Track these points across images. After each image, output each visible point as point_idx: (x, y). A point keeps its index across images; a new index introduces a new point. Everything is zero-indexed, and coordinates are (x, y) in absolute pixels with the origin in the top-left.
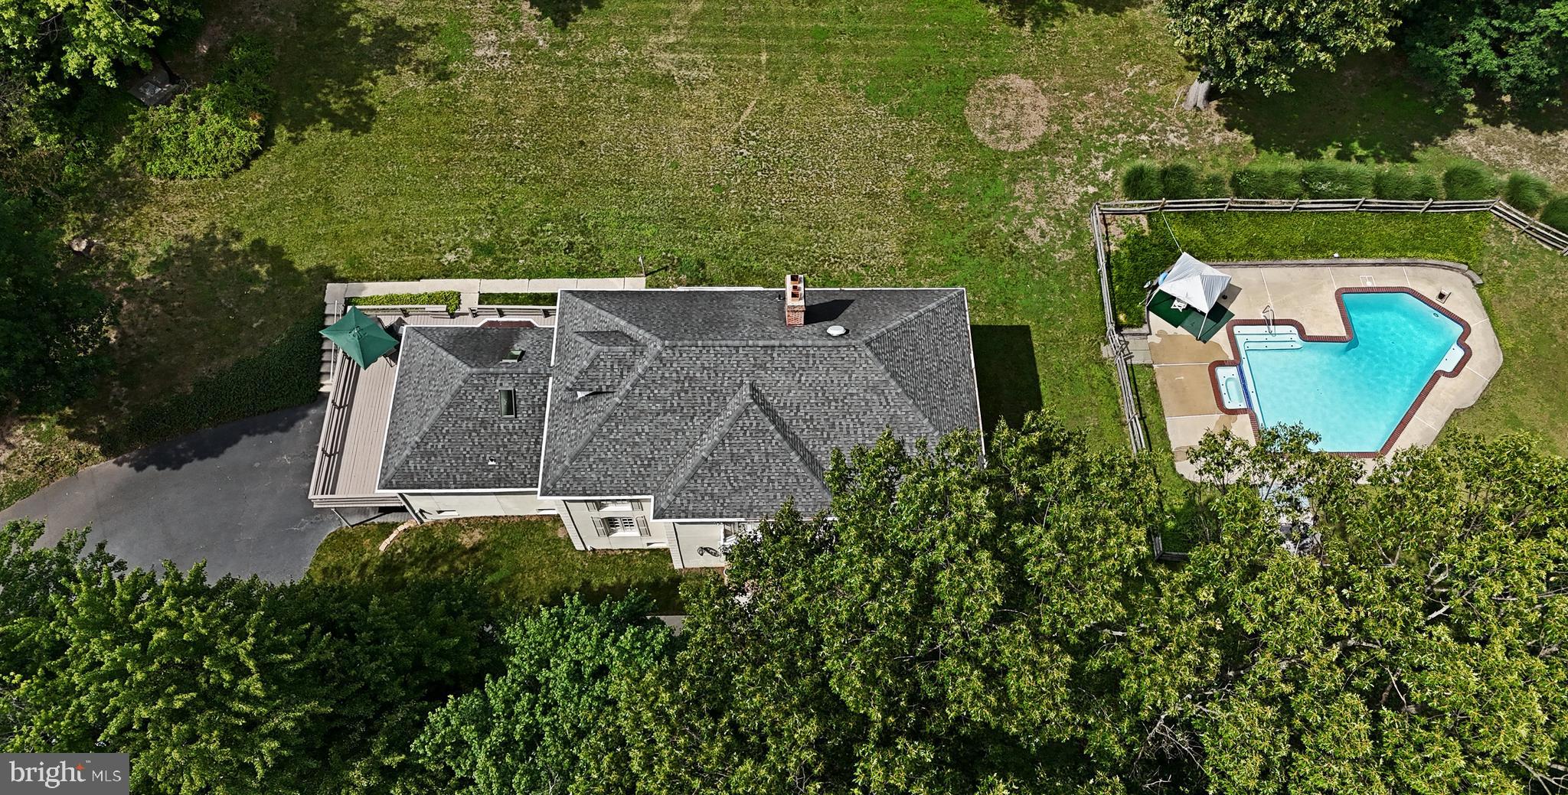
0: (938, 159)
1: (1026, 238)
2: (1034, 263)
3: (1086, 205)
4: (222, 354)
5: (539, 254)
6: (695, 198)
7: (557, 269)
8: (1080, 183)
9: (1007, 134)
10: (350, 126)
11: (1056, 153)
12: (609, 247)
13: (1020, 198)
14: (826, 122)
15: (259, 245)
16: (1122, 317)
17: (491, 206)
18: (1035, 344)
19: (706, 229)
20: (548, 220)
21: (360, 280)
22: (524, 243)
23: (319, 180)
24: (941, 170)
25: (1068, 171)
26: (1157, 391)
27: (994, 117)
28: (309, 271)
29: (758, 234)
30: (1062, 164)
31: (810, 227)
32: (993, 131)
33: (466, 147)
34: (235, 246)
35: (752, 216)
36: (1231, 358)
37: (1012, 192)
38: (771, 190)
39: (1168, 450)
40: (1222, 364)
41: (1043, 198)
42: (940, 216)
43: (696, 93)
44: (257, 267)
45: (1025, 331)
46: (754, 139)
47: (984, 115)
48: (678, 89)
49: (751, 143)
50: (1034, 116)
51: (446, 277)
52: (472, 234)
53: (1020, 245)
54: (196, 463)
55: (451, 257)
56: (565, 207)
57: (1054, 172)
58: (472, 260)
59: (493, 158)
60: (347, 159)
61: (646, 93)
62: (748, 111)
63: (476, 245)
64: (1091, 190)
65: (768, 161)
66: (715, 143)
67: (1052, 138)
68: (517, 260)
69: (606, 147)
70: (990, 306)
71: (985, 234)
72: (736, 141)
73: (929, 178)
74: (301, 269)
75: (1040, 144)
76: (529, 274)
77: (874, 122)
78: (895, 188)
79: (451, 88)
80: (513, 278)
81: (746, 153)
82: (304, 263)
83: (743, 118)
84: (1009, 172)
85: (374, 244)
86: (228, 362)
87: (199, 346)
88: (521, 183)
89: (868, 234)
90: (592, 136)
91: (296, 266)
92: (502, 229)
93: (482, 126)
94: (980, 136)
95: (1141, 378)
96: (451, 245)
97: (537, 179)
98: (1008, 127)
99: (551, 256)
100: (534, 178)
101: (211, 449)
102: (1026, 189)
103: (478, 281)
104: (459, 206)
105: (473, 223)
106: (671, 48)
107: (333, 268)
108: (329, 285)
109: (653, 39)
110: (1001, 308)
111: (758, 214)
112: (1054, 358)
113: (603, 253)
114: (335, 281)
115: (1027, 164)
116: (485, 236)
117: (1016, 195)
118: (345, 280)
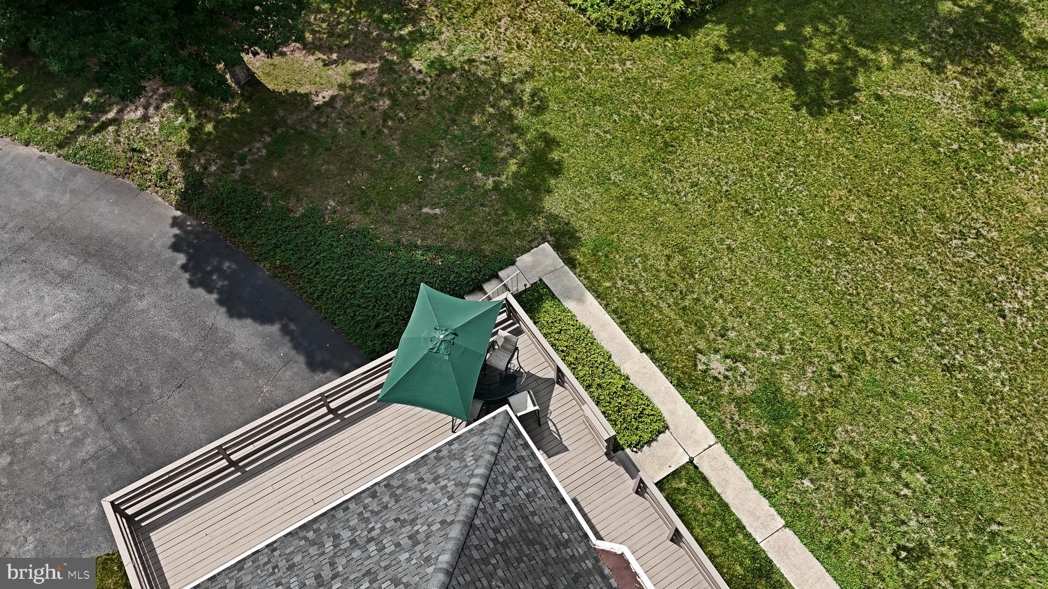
5: (848, 503)
17: (859, 355)
20: (926, 469)
21: (583, 275)
22: (844, 460)
23: (686, 117)
33: (919, 241)
51: (679, 386)
52: (784, 366)
55: (718, 366)
58: (740, 402)
59: (944, 293)
60: (746, 120)
63: (769, 387)
68: (803, 474)
80: (768, 496)
85: (650, 249)
86: (358, 221)
87: (362, 178)
88: (947, 369)
92: (836, 404)
93: (979, 235)
96: (738, 350)
97: (979, 386)
99: (865, 529)
100: (977, 382)
103: (712, 439)
104: (814, 309)
105: (805, 352)
107: (576, 232)
108: (546, 246)
114: (558, 248)
116: (799, 388)
118: (568, 258)
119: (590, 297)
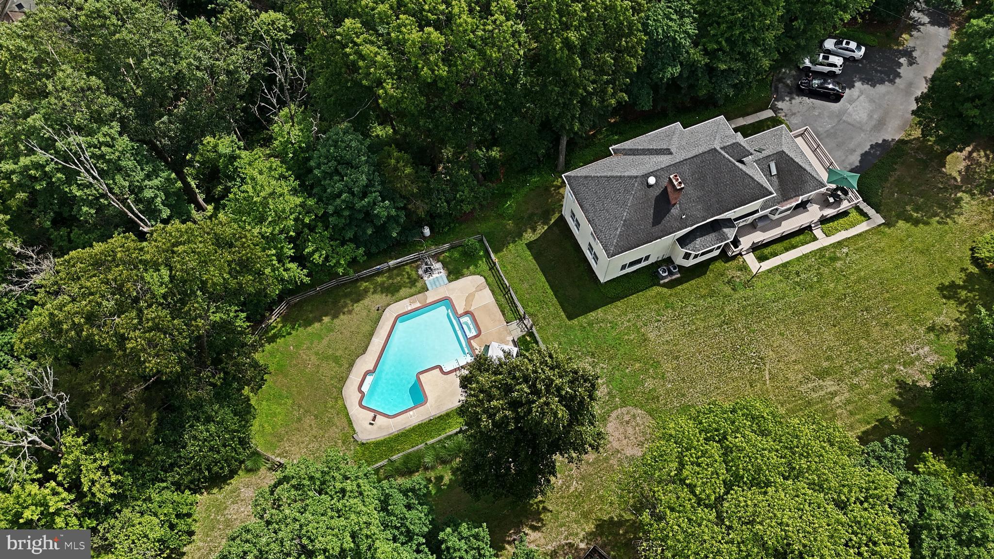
0: (654, 390)
1: (590, 365)
2: (580, 353)
4: (896, 180)
5: (809, 266)
6: (760, 322)
7: (796, 263)
9: (627, 418)
10: (948, 287)
12: (781, 281)
13: (602, 385)
14: (723, 387)
15: (927, 223)
16: (529, 338)
18: (563, 314)
19: (744, 307)
20: (818, 282)
21: (874, 228)
22: (819, 268)
23: (935, 258)
24: (649, 384)
26: (501, 311)
27: (638, 425)
28: (897, 222)
29: (719, 316)
31: (696, 330)
32: (634, 416)
33: (886, 301)
34: (937, 219)
35: (727, 324)
36: (472, 341)
37: (608, 387)
38: (727, 341)
39: (489, 285)
40: (476, 337)
42: (636, 360)
43: (801, 376)
44: (919, 215)
45: (570, 317)
46: (754, 363)
47: (643, 424)
48: (811, 374)
49: (753, 361)
50: (616, 434)
51: (839, 242)
52: (845, 262)
53: (591, 360)
54: (866, 150)
55: (845, 250)
56: (816, 292)
58: (834, 252)
59: (869, 301)
60: (934, 272)
61: (825, 364)
62: (767, 378)
63: (839, 259)
65: (739, 355)
66: (771, 353)
68: (816, 259)
69: (821, 329)
70: (590, 324)
71: (611, 358)
72: (761, 359)
73: (654, 378)
75: (605, 419)
76: (806, 256)
77: (698, 397)
78: (668, 366)
79: (922, 325)
81: (752, 354)
82: (901, 223)
83: (767, 372)
84: (614, 397)
85: (882, 244)
86: (892, 179)
87: (909, 180)
88: (845, 294)
89: (667, 337)
90: (833, 332)
91: (905, 222)
92: (834, 270)
93: (888, 314)
94: (639, 411)
95: (510, 315)
96: (849, 255)
97: (839, 299)
98: (628, 423)
99: (803, 267)
100: (841, 300)
102: (601, 392)
103: (825, 245)
104: (862, 274)
105: (850, 268)
106: (834, 394)
107: (889, 228)
108: (884, 221)
109: (847, 395)
110: (586, 325)
111: (725, 326)
112: (552, 309)
113: (781, 278)
114: (883, 224)
115: (607, 405)
116: (838, 264)
117: (605, 385)
118: (879, 226)
119: (868, 228)
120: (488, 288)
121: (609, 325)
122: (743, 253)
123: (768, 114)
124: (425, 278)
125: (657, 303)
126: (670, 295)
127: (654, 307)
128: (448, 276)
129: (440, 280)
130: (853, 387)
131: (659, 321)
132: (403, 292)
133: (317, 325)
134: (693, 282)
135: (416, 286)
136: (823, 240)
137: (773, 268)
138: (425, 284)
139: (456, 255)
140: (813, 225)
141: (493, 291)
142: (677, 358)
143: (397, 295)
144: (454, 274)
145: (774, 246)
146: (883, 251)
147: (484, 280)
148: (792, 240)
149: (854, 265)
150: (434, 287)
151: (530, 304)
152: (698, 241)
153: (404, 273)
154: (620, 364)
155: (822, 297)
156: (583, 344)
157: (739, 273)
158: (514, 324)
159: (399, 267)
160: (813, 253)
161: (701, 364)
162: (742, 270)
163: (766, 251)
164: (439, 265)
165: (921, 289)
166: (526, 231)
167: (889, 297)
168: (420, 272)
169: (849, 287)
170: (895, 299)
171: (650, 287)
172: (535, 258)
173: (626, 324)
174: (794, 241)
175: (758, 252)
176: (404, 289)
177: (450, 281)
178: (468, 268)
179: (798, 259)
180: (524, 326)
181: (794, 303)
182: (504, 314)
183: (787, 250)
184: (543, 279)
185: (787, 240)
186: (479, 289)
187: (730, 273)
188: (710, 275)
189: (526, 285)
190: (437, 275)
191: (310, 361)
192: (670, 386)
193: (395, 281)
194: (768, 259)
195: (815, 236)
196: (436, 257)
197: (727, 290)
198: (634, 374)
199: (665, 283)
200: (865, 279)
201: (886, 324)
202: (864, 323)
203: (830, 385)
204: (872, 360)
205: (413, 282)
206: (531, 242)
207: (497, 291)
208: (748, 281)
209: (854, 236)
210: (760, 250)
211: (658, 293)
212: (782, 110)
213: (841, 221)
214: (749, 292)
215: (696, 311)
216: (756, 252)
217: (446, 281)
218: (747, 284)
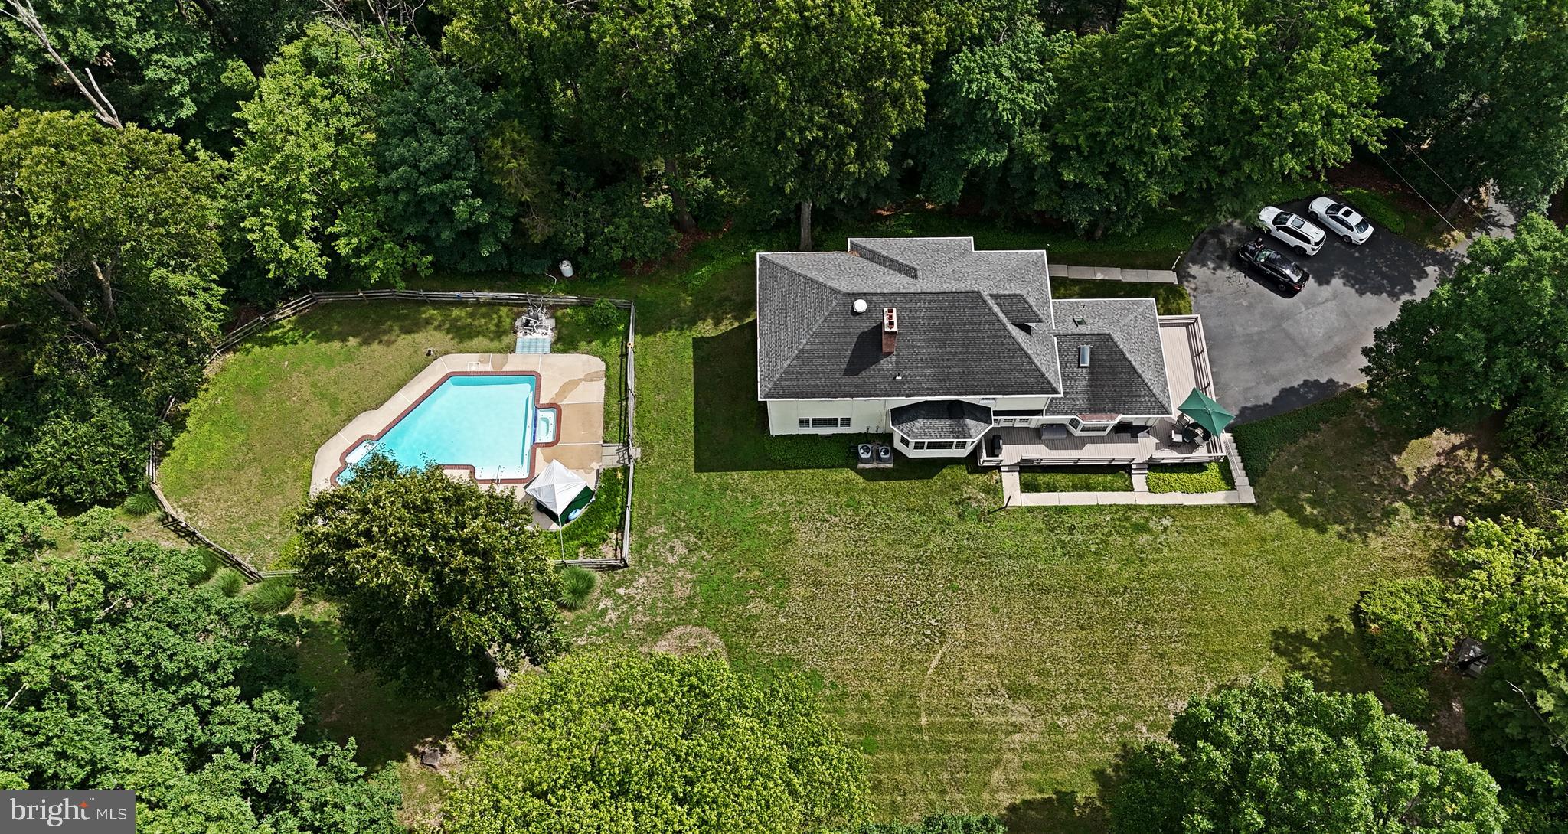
0: (757, 617)
1: (687, 546)
3: (630, 577)
4: (1310, 447)
5: (1096, 525)
6: (973, 579)
7: (1078, 513)
8: (631, 598)
9: (692, 643)
10: (1291, 636)
11: (649, 625)
12: (1040, 531)
13: (687, 582)
14: (861, 654)
15: (1322, 530)
16: (620, 476)
17: (1146, 566)
18: (692, 458)
19: (961, 549)
20: (1095, 553)
21: (1231, 506)
22: (1110, 534)
24: (755, 607)
25: (640, 608)
26: (605, 422)
28: (1273, 510)
29: (917, 546)
30: (644, 615)
31: (872, 554)
32: (706, 643)
33: (1184, 621)
34: (1339, 528)
35: (922, 563)
36: (538, 449)
37: (694, 587)
38: (907, 588)
39: (608, 377)
40: (548, 445)
41: (667, 584)
42: (757, 565)
43: (985, 681)
44: (1315, 512)
45: (699, 468)
46: (927, 636)
48: (1003, 685)
49: (929, 632)
51: (1164, 507)
52: (1155, 540)
53: (693, 540)
54: (1295, 385)
55: (1166, 522)
56: (1082, 567)
57: (653, 607)
58: (1147, 520)
60: (1283, 606)
61: (1033, 679)
62: (934, 664)
63: (1148, 531)
64: (621, 591)
65: (913, 615)
66: (962, 631)
67: (649, 639)
68: (1112, 520)
69: (1060, 625)
70: (723, 489)
71: (722, 549)
72: (942, 634)
73: (767, 600)
74: (1279, 512)
75: (663, 631)
76: (1100, 509)
77: (815, 652)
78: (798, 591)
79: (1215, 678)
80: (1110, 506)
81: (933, 622)
82: (1279, 516)
83: (938, 656)
84: (694, 606)
85: (1232, 535)
87: (1331, 453)
88: (1126, 588)
89: (822, 549)
90: (1074, 636)
91: (1285, 514)
92: (1131, 545)
94: (716, 640)
95: (614, 431)
96: (1168, 532)
97: (1114, 592)
98: (690, 650)
99: (1086, 523)
100: (1116, 593)
101: (1287, 393)
102: (680, 591)
103: (1139, 503)
104: (1172, 567)
105: (1157, 550)
106: (1016, 728)
107: (1256, 514)
108: (1254, 501)
109: (1036, 737)
110: (716, 487)
111: (918, 566)
112: (680, 446)
113: (1043, 526)
114: (1251, 505)
115: (677, 614)
116: (1143, 539)
117: (690, 585)
118: (1244, 505)
119: (1223, 502)
120: (603, 382)
121: (749, 500)
122: (1003, 469)
123: (1169, 277)
124: (520, 334)
125: (837, 493)
126: (864, 490)
127: (830, 498)
128: (554, 343)
129: (540, 344)
130: (1053, 729)
131: (826, 521)
132: (480, 342)
133: (336, 345)
134: (906, 483)
135: (502, 338)
136: (1140, 493)
137: (1039, 508)
138: (515, 342)
139: (581, 317)
140: (1134, 467)
141: (608, 389)
142: (818, 584)
143: (468, 344)
144: (565, 343)
145: (1059, 476)
146: (1225, 545)
147: (604, 368)
148: (1093, 476)
149: (1166, 549)
150: (526, 350)
151: (652, 426)
152: (920, 423)
153: (495, 316)
154: (732, 562)
155: (1089, 578)
156: (696, 513)
157: (981, 496)
158: (613, 449)
159: (494, 304)
160: (1114, 508)
161: (849, 607)
162: (989, 493)
163: (1043, 479)
164: (550, 323)
165: (1247, 623)
166: (705, 320)
167: (1190, 617)
168: (518, 323)
169: (1139, 579)
170: (1199, 623)
171: (839, 467)
172: (695, 364)
173: (776, 508)
174: (1094, 479)
175: (1028, 476)
176: (481, 338)
177: (553, 351)
178: (590, 342)
179: (1085, 509)
180: (626, 456)
181: (1041, 570)
182: (606, 428)
183: (1075, 488)
184: (691, 398)
185: (1083, 474)
186: (590, 378)
187: (968, 491)
188: (937, 482)
189: (660, 398)
190: (540, 336)
191: (299, 391)
192: (783, 621)
193: (476, 322)
194: (1038, 491)
195: (1131, 483)
196: (553, 310)
197: (951, 513)
198: (742, 585)
199: (864, 469)
200: (1170, 576)
201: (1162, 656)
202: (1130, 642)
203: (1020, 711)
204: (1106, 700)
205: (499, 334)
206: (702, 339)
207: (615, 390)
208: (989, 513)
209: (1195, 507)
210: (1032, 474)
211: (846, 481)
212: (1194, 277)
213: (1185, 476)
214: (981, 529)
215: (888, 527)
216: (1026, 475)
217: (547, 349)
218: (985, 516)
